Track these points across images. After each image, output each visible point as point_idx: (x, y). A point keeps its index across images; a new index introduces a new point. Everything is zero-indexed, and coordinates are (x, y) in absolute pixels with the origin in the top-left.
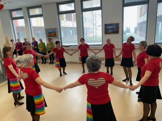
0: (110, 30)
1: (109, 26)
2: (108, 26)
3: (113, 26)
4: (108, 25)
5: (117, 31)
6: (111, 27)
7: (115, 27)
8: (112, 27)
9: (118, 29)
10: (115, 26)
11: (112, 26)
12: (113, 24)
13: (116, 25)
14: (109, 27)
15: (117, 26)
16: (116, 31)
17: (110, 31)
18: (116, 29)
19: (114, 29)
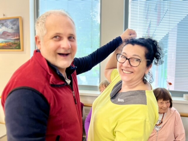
3: (7, 26)
5: (16, 42)
7: (12, 28)
8: (4, 29)
9: (19, 37)
10: (11, 26)
12: (6, 20)
13: (14, 25)
15: (15, 27)
16: (15, 44)
18: (13, 35)
19: (10, 35)
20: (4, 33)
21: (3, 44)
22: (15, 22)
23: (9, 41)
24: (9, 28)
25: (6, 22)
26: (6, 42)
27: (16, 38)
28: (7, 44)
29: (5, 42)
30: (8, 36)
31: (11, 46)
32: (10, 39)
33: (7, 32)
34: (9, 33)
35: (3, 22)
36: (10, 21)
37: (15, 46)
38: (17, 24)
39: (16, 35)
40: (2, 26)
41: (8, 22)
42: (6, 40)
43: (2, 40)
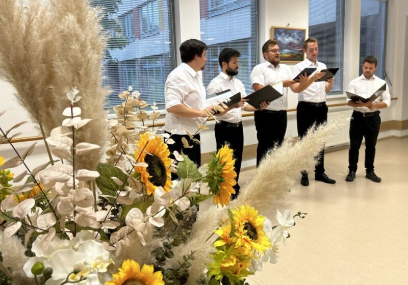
0: (285, 48)
1: (283, 34)
2: (280, 34)
3: (293, 37)
4: (281, 31)
5: (300, 53)
6: (288, 40)
7: (298, 39)
8: (290, 39)
10: (297, 37)
11: (290, 35)
12: (293, 30)
13: (300, 37)
14: (284, 40)
16: (299, 55)
18: (298, 46)
19: (295, 45)
20: (291, 44)
21: (288, 55)
22: (301, 34)
23: (294, 53)
25: (293, 32)
26: (291, 53)
27: (300, 49)
28: (292, 56)
30: (294, 47)
31: (295, 57)
32: (295, 51)
33: (293, 43)
34: (295, 44)
35: (289, 32)
36: (297, 32)
37: (298, 57)
40: (289, 36)
41: (295, 33)
42: (291, 51)
43: (288, 51)
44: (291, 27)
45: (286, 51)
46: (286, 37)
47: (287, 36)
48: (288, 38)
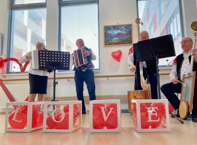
0: (114, 37)
1: (112, 29)
2: (110, 29)
3: (121, 30)
4: (111, 27)
5: (128, 39)
8: (119, 31)
9: (131, 36)
10: (125, 29)
13: (127, 29)
14: (113, 33)
17: (115, 40)
18: (126, 35)
20: (119, 34)
21: (117, 41)
22: (128, 27)
24: (124, 31)
25: (121, 27)
27: (128, 37)
28: (121, 41)
29: (119, 40)
30: (122, 36)
31: (124, 42)
32: (124, 38)
33: (122, 33)
34: (123, 34)
35: (119, 27)
36: (124, 26)
37: (127, 42)
38: (130, 28)
39: (128, 35)
40: (117, 30)
41: (123, 27)
42: (120, 39)
43: (117, 38)
44: (119, 24)
45: (115, 38)
46: (114, 30)
47: (116, 30)
48: (116, 31)
